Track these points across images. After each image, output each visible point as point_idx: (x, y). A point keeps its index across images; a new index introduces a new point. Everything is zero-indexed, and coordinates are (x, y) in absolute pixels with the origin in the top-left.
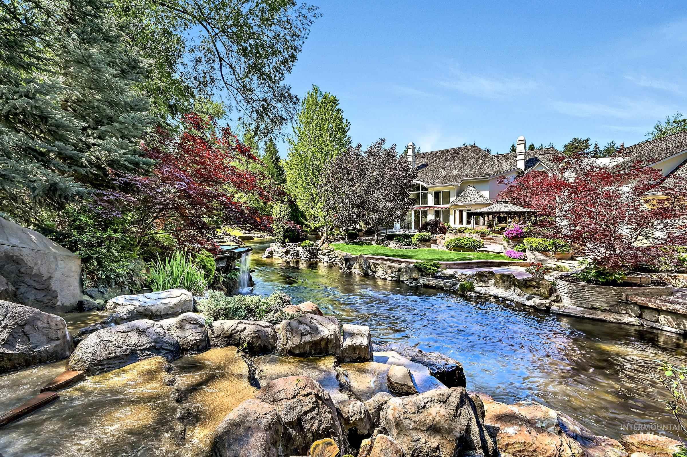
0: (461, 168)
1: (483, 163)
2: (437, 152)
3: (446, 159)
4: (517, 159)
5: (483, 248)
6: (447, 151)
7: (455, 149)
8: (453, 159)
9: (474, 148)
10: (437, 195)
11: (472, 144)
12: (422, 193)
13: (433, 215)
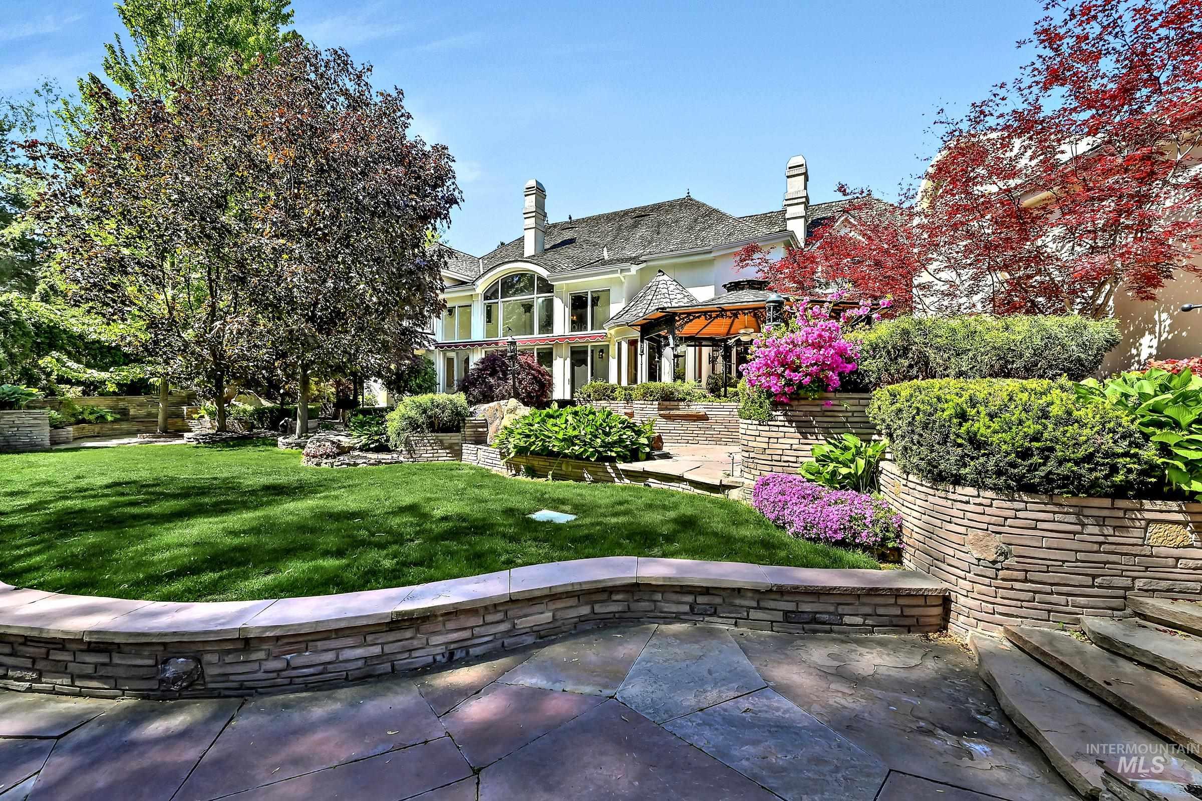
0: (650, 243)
1: (704, 229)
2: (603, 216)
3: (619, 229)
4: (787, 216)
5: (649, 457)
6: (626, 213)
7: (644, 208)
8: (635, 226)
9: (687, 203)
10: (578, 303)
11: (684, 195)
12: (540, 300)
13: (565, 360)
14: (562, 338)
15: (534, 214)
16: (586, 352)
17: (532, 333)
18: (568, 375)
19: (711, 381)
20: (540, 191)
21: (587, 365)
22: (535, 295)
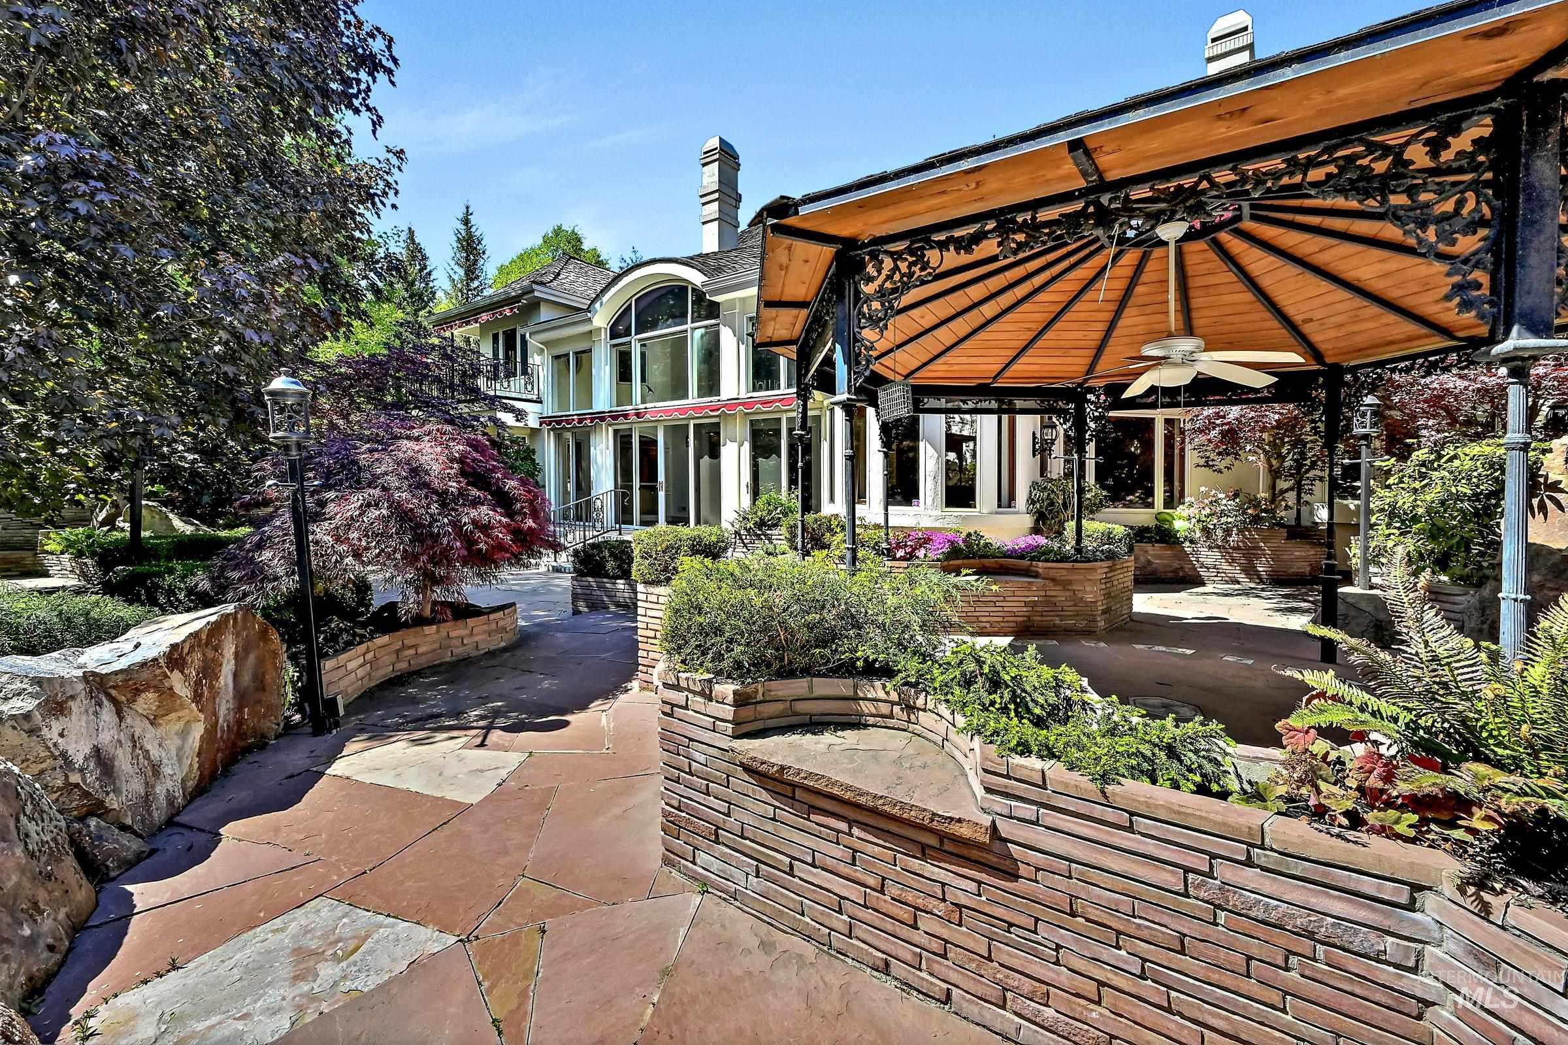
12: (698, 333)
13: (741, 445)
14: (734, 403)
15: (716, 195)
16: (778, 432)
17: (685, 396)
18: (746, 477)
19: (1037, 494)
20: (727, 157)
21: (780, 456)
22: (689, 326)
